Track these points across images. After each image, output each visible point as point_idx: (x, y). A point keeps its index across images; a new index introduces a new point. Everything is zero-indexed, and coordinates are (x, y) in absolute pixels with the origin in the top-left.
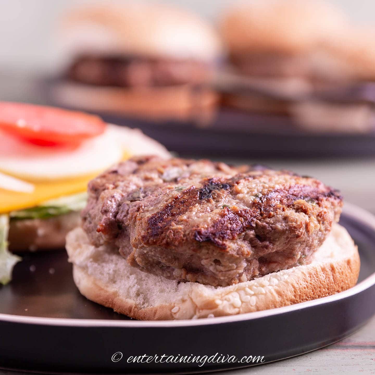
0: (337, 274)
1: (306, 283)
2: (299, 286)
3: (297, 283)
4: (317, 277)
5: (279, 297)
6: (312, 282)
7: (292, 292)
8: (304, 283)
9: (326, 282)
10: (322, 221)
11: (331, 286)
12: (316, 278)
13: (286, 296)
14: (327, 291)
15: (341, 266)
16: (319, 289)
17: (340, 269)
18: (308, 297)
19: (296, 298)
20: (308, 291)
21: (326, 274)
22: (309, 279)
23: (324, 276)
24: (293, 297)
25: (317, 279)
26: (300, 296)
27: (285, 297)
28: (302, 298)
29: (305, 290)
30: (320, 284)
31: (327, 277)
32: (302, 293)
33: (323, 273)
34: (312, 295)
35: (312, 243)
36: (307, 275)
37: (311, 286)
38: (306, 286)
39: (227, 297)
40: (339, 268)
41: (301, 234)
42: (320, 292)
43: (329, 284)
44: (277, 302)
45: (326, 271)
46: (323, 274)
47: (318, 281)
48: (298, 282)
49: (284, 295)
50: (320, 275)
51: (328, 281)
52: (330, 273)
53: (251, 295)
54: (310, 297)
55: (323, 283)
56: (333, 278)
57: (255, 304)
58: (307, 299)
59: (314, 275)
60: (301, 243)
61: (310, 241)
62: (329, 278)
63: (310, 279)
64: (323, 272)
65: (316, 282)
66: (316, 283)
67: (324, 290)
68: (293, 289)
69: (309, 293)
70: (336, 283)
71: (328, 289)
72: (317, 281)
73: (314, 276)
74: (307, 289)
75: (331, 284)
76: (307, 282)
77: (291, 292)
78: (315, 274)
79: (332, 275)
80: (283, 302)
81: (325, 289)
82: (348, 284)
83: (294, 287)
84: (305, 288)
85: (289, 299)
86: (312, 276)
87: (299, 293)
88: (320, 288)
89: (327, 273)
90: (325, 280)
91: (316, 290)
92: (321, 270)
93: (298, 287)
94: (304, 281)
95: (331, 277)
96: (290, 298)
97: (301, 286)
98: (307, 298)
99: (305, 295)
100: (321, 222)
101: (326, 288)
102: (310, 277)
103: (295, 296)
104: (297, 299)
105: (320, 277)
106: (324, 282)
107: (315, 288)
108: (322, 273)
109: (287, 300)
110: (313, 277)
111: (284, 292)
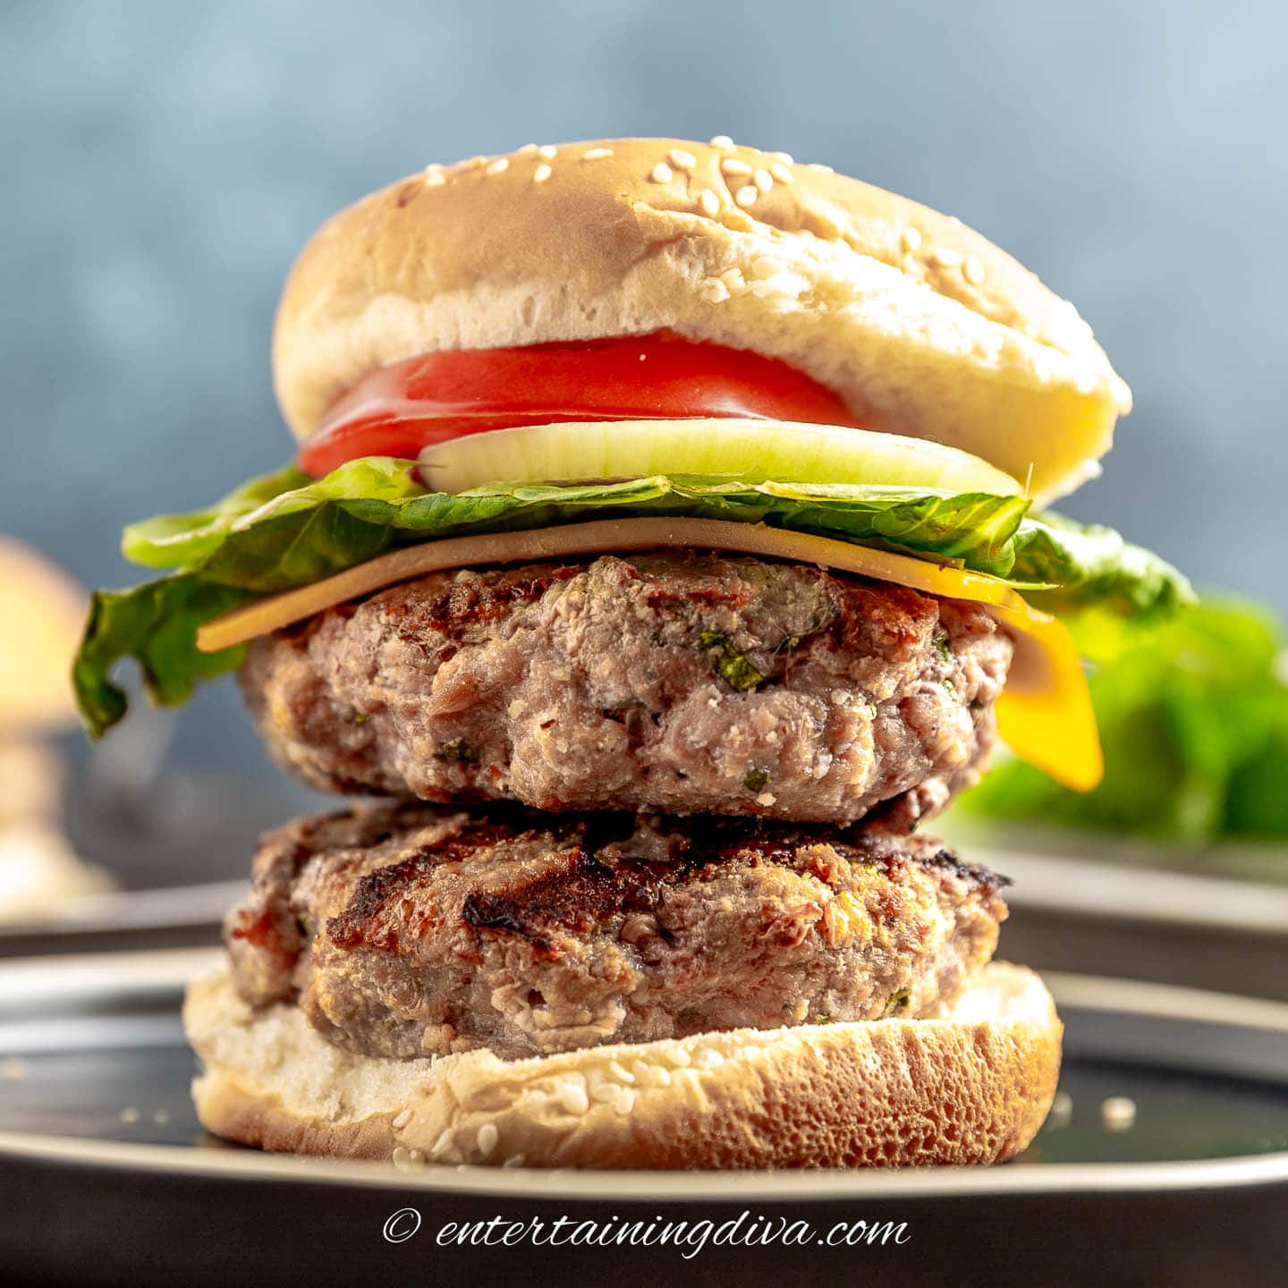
0: (926, 1061)
1: (811, 1074)
2: (783, 1079)
3: (779, 1071)
4: (852, 1060)
5: (710, 1102)
6: (834, 1073)
7: (758, 1093)
8: (802, 1072)
9: (882, 1078)
10: (887, 916)
11: (902, 1093)
12: (848, 1061)
13: (734, 1102)
14: (888, 1107)
15: (943, 1039)
16: (858, 1097)
17: (941, 1047)
18: (818, 1119)
19: (770, 1114)
20: (817, 1097)
21: (886, 1056)
22: (823, 1063)
23: (878, 1060)
24: (760, 1110)
25: (853, 1064)
26: (785, 1108)
27: (729, 1105)
28: (792, 1116)
29: (802, 1093)
30: (860, 1079)
31: (888, 1063)
32: (793, 1102)
33: (874, 1050)
34: (835, 1114)
35: (849, 979)
36: (819, 1052)
37: (827, 1085)
38: (808, 1083)
39: (547, 1080)
40: (935, 1043)
41: (799, 933)
42: (863, 1105)
43: (895, 1087)
44: (700, 1115)
45: (886, 1047)
46: (875, 1056)
47: (854, 1071)
48: (781, 1067)
49: (726, 1098)
50: (864, 1056)
51: (890, 1078)
52: (899, 1052)
53: (623, 1084)
54: (823, 1117)
55: (873, 1079)
56: (912, 1071)
57: (629, 1108)
58: (815, 1123)
59: (841, 1052)
60: (806, 970)
61: (839, 969)
62: (894, 1067)
63: (826, 1062)
64: (874, 1046)
65: (847, 1072)
66: (847, 1077)
67: (876, 1102)
68: (761, 1086)
69: (821, 1105)
70: (921, 1085)
71: (891, 1101)
72: (850, 1070)
73: (844, 1055)
74: (810, 1091)
75: (902, 1087)
76: (814, 1070)
77: (752, 1093)
78: (844, 1050)
79: (906, 1062)
80: (722, 1119)
81: (880, 1099)
82: (972, 1100)
83: (765, 1080)
84: (803, 1087)
85: (744, 1113)
86: (834, 1055)
87: (782, 1100)
88: (861, 1092)
89: (890, 1052)
90: (880, 1071)
91: (846, 1098)
92: (869, 1041)
93: (779, 1080)
94: (805, 1068)
95: (904, 1069)
96: (747, 1109)
97: (788, 1079)
98: (813, 1118)
99: (804, 1109)
100: (882, 919)
101: (885, 1097)
102: (829, 1057)
103: (767, 1106)
104: (775, 1118)
105: (863, 1061)
106: (877, 1077)
107: (842, 1091)
108: (870, 1052)
109: (738, 1114)
110: (838, 1058)
111: (728, 1088)
